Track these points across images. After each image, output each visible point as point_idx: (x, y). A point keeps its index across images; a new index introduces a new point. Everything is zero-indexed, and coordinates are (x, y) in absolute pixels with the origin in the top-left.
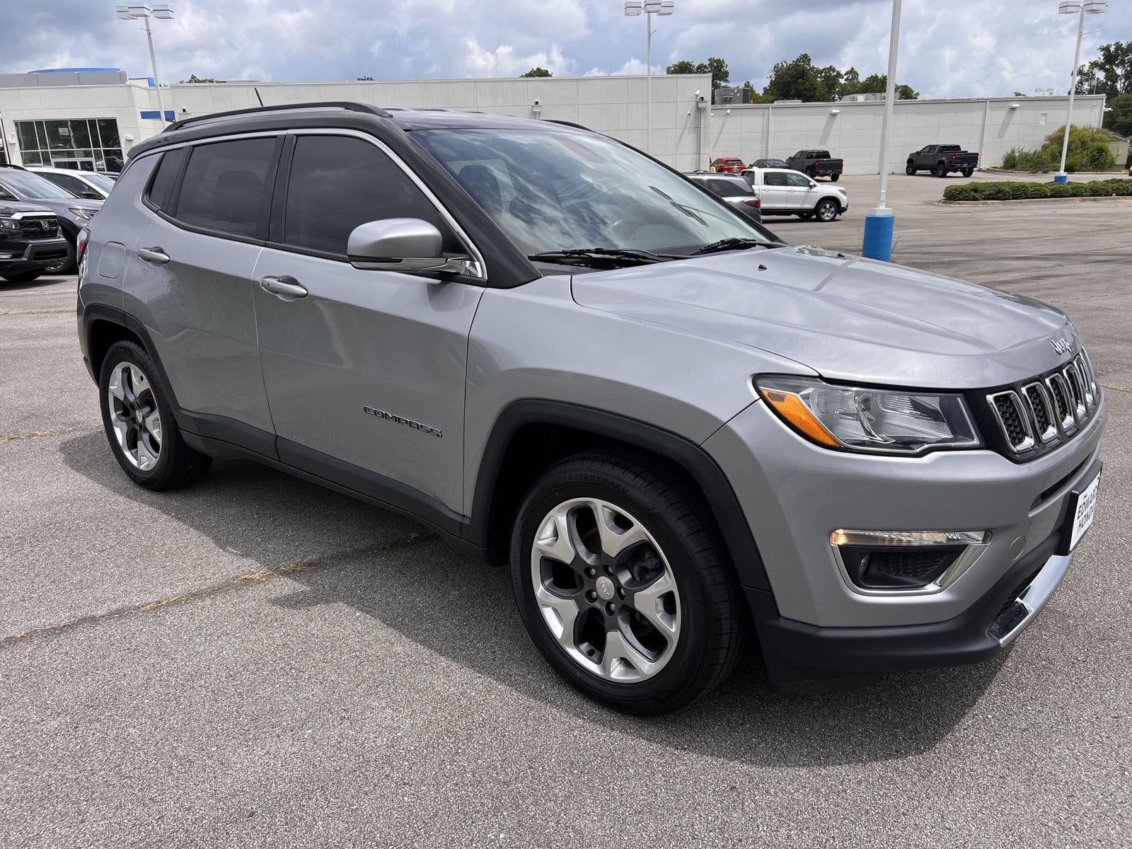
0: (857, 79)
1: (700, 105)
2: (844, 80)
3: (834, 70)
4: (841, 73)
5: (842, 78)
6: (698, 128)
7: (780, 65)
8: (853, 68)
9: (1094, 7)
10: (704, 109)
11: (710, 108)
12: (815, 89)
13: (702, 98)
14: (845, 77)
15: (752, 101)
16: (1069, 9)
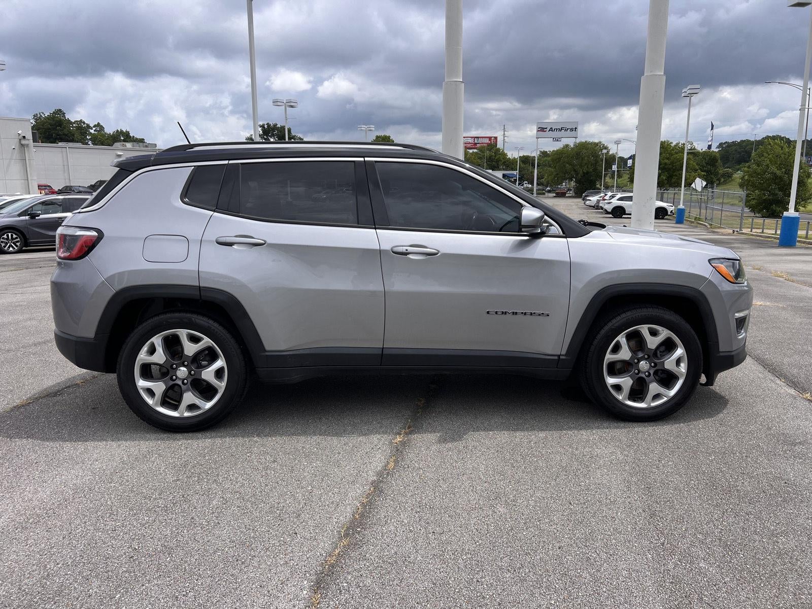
0: (104, 131)
1: (23, 142)
2: (93, 130)
3: (84, 123)
4: (90, 125)
5: (92, 129)
6: (24, 160)
7: (39, 115)
8: (99, 123)
9: (292, 104)
10: (27, 145)
11: (33, 145)
12: (73, 135)
13: (24, 137)
14: (94, 129)
15: (40, 141)
16: (279, 104)
